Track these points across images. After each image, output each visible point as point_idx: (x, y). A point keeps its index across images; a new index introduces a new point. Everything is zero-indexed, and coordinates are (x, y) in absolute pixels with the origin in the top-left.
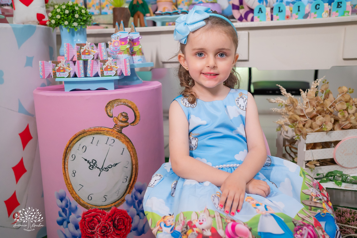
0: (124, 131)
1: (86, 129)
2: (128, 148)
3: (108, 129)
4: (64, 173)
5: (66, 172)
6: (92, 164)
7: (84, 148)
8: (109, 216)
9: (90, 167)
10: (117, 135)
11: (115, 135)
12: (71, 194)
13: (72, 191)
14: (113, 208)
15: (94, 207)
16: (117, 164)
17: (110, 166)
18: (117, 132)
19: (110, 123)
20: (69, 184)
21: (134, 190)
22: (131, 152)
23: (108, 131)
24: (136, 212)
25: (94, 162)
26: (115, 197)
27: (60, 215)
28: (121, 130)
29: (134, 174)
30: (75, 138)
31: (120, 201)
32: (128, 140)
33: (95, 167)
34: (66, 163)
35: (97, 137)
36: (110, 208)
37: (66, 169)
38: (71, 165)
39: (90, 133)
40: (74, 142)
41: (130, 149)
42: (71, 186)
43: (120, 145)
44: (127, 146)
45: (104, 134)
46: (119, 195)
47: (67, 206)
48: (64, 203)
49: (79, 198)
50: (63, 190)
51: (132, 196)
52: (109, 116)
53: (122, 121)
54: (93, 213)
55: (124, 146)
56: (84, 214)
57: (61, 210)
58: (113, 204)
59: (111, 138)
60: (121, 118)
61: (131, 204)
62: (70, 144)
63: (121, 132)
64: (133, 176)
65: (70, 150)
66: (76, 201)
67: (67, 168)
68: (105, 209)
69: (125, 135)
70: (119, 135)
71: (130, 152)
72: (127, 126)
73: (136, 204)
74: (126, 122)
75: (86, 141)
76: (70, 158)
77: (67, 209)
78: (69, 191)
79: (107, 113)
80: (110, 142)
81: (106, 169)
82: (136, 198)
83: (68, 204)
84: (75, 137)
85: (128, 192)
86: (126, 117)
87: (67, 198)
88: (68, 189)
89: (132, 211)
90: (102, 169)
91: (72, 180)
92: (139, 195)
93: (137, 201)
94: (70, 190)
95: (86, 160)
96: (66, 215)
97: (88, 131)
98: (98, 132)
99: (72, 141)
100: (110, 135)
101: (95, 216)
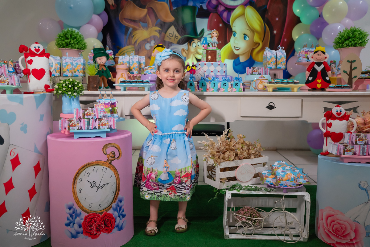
0: (113, 163)
1: (90, 162)
2: (114, 173)
3: (103, 162)
4: (73, 191)
5: (75, 190)
6: (92, 184)
7: (88, 174)
8: (102, 218)
9: (91, 186)
10: (108, 166)
11: (107, 165)
12: (77, 204)
13: (78, 202)
14: (105, 212)
15: (93, 212)
16: (108, 184)
17: (104, 185)
18: (109, 164)
19: (105, 158)
20: (76, 198)
21: (117, 201)
22: (116, 176)
23: (103, 163)
24: (118, 215)
25: (94, 183)
26: (106, 205)
27: (69, 219)
28: (111, 162)
29: (117, 190)
30: (82, 168)
31: (109, 208)
32: (115, 169)
33: (94, 186)
34: (75, 184)
35: (96, 167)
36: (103, 212)
37: (75, 188)
38: (78, 185)
39: (93, 165)
40: (81, 170)
41: (116, 174)
42: (77, 199)
43: (110, 172)
44: (114, 172)
45: (101, 165)
46: (108, 204)
48: (71, 211)
49: (83, 206)
50: (72, 202)
51: (116, 205)
52: (104, 154)
53: (111, 157)
54: (91, 216)
55: (112, 172)
56: (86, 217)
57: (69, 216)
58: (105, 210)
59: (105, 167)
60: (112, 155)
61: (115, 210)
62: (79, 172)
63: (111, 164)
64: (117, 192)
65: (79, 176)
66: (81, 209)
67: (76, 188)
68: (99, 213)
69: (113, 166)
70: (110, 165)
71: (115, 176)
72: (115, 160)
73: (118, 210)
74: (114, 157)
75: (90, 170)
76: (78, 181)
77: (73, 214)
78: (76, 202)
79: (103, 152)
80: (105, 170)
81: (101, 187)
82: (118, 206)
83: (75, 211)
84: (82, 167)
85: (113, 202)
86: (114, 154)
87: (74, 207)
88: (76, 201)
89: (116, 214)
90: (98, 187)
91: (79, 195)
92: (120, 204)
93: (119, 208)
94: (77, 202)
95: (89, 182)
97: (91, 163)
98: (97, 164)
99: (80, 170)
100: (105, 165)
101: (93, 218)
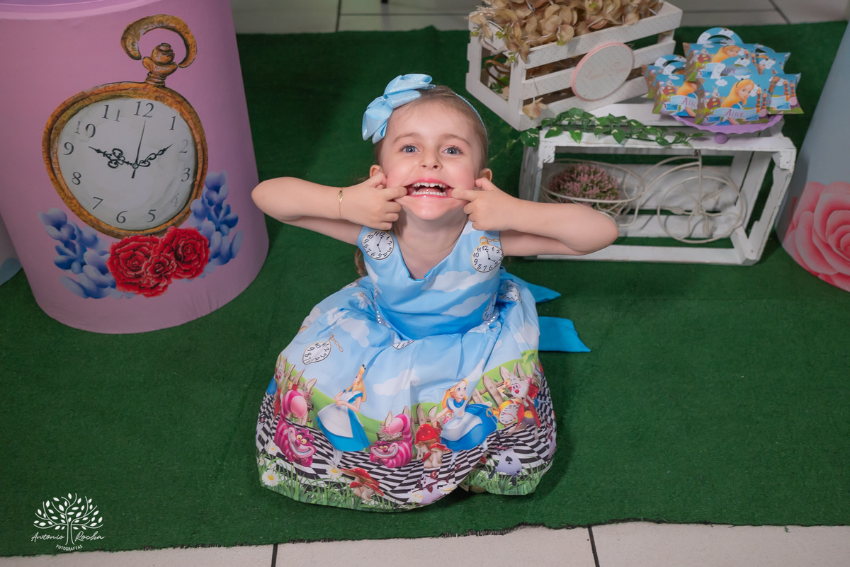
0: (169, 82)
1: (87, 88)
2: (182, 114)
3: (134, 85)
4: (52, 179)
5: (58, 176)
6: (113, 157)
7: (91, 128)
8: (165, 244)
9: (111, 164)
10: (156, 94)
11: (151, 93)
12: (78, 215)
13: (79, 211)
14: (171, 229)
15: (133, 233)
16: (165, 150)
17: (153, 156)
18: (155, 89)
19: (138, 72)
20: (69, 199)
21: (205, 190)
22: (190, 121)
23: (135, 90)
24: (214, 227)
25: (117, 153)
26: (172, 210)
27: (61, 253)
28: (163, 82)
29: (200, 160)
30: (64, 111)
31: (181, 215)
32: (180, 99)
33: (121, 162)
34: (54, 160)
35: (114, 104)
36: (165, 230)
37: (56, 172)
38: (66, 164)
39: (98, 98)
40: (63, 118)
41: (188, 116)
42: (74, 201)
43: (165, 113)
44: (181, 111)
45: (128, 97)
46: (178, 205)
47: (73, 237)
48: (64, 232)
49: (98, 221)
50: (58, 209)
51: (203, 202)
52: (132, 57)
53: (161, 64)
54: (132, 243)
55: (174, 112)
56: (114, 248)
57: (62, 245)
58: (170, 223)
59: (144, 101)
60: (160, 58)
61: (201, 216)
62: (54, 122)
63: (164, 86)
64: (200, 165)
65: (58, 134)
66: (93, 227)
67: (59, 170)
68: (155, 234)
69: (172, 91)
70: (161, 92)
71: (187, 122)
72: (174, 70)
73: (213, 213)
74: (169, 63)
75: (93, 114)
76: (61, 151)
77: (74, 241)
78: (73, 211)
79: (128, 52)
80: (145, 109)
81: (144, 162)
82: (211, 203)
83: (76, 232)
84: (63, 107)
85: (193, 195)
86: (169, 52)
87: (70, 222)
88: (70, 207)
89: (207, 225)
90: (136, 164)
91: (75, 190)
92: (215, 196)
93: (213, 208)
94: (74, 208)
95: (98, 151)
96: (74, 251)
97: (93, 94)
98: (115, 93)
99: (58, 117)
100: (142, 95)
101: (136, 248)
